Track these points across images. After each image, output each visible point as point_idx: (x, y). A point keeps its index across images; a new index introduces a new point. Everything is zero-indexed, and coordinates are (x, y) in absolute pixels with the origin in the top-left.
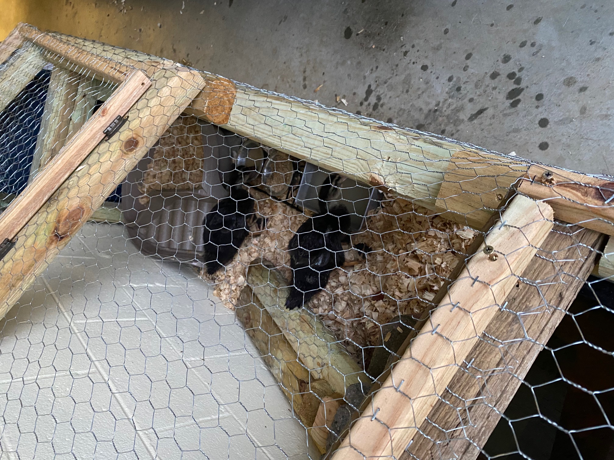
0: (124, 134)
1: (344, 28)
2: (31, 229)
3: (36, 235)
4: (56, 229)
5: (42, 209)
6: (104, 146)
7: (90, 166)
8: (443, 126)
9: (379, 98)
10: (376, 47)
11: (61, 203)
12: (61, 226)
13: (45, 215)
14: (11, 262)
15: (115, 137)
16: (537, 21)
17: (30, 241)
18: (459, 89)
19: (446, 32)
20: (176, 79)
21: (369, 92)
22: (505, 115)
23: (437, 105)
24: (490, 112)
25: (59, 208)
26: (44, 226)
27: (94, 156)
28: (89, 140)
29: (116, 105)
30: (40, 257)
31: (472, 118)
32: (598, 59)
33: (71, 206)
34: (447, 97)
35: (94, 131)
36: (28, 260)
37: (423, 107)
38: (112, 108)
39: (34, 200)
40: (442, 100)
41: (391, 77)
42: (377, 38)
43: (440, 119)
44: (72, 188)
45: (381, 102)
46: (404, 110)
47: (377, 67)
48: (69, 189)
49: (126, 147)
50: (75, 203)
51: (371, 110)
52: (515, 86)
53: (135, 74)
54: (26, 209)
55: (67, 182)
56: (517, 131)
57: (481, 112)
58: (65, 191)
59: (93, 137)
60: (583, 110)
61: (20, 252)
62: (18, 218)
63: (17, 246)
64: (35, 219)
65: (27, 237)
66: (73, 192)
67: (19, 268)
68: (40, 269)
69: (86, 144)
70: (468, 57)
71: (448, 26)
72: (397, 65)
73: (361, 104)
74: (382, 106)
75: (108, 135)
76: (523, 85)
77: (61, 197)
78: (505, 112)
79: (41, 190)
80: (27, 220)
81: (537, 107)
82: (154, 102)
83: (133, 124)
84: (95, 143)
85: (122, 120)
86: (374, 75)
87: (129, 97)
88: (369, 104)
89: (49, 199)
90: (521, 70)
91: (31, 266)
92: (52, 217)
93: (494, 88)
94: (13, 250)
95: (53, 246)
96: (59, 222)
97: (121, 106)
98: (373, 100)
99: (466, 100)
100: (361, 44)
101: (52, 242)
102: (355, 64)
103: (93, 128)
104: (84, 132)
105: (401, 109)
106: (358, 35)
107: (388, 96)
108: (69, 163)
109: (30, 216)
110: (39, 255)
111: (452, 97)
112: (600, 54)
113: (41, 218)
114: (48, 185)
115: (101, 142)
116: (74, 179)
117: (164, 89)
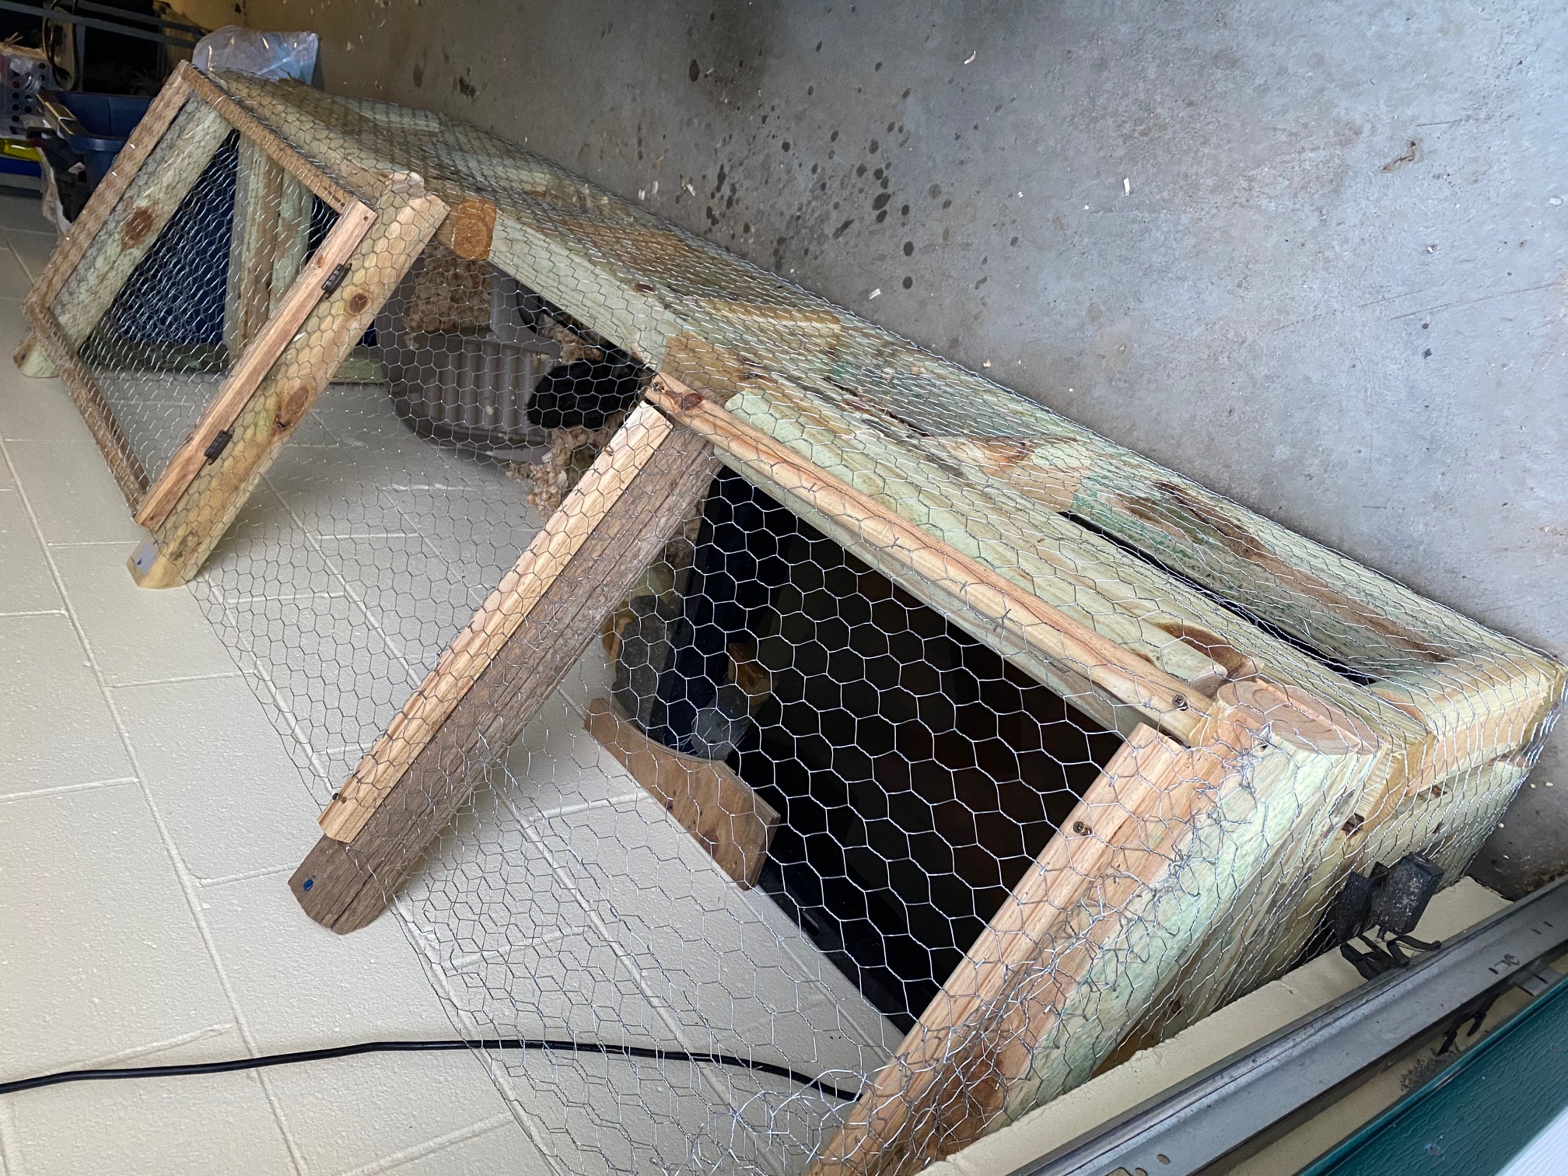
0: (347, 291)
1: (689, 61)
2: (249, 418)
3: (256, 425)
4: (278, 416)
5: (259, 392)
6: (324, 306)
7: (309, 334)
8: (806, 243)
9: (733, 189)
10: (729, 102)
11: (280, 383)
12: (283, 413)
13: (262, 399)
14: (231, 459)
15: (336, 295)
16: (906, 95)
17: (250, 433)
18: (823, 187)
19: (810, 92)
20: (408, 209)
21: (721, 177)
22: (872, 233)
23: (800, 209)
24: (856, 226)
25: (278, 390)
26: (264, 414)
27: (314, 321)
28: (305, 300)
29: (333, 250)
30: (263, 452)
31: (837, 234)
32: (962, 162)
33: (293, 387)
34: (811, 198)
35: (310, 287)
36: (251, 454)
37: (784, 209)
38: (330, 255)
39: (248, 381)
40: (805, 202)
41: (747, 157)
42: (730, 86)
43: (803, 231)
44: (292, 364)
45: (737, 196)
46: (763, 213)
47: (730, 137)
48: (287, 366)
49: (351, 308)
50: (297, 384)
51: (724, 207)
52: (881, 191)
53: (353, 207)
54: (239, 393)
55: (284, 355)
56: (882, 258)
57: (846, 225)
58: (283, 369)
59: (310, 295)
60: (946, 235)
61: (240, 446)
62: (232, 404)
63: (235, 438)
64: (251, 405)
65: (246, 428)
66: (293, 370)
67: (241, 467)
68: (265, 466)
69: (302, 306)
70: (834, 137)
71: (813, 84)
72: (754, 138)
73: (713, 196)
74: (738, 201)
75: (329, 290)
76: (889, 191)
77: (279, 376)
78: (871, 228)
79: (255, 369)
80: (242, 406)
81: (903, 224)
82: (381, 245)
83: (358, 277)
84: (313, 302)
85: (343, 271)
86: (728, 149)
87: (349, 239)
88: (722, 198)
89: (265, 379)
90: (888, 166)
91: (254, 463)
92: (271, 403)
93: (861, 191)
94: (230, 445)
95: (276, 439)
96: (279, 408)
97: (341, 251)
98: (726, 190)
99: (831, 206)
100: (711, 93)
101: (274, 434)
102: (703, 126)
103: (308, 285)
104: (298, 291)
105: (759, 211)
106: (706, 76)
107: (744, 188)
108: (284, 332)
109: (245, 401)
110: (262, 449)
111: (815, 198)
112: (963, 155)
113: (259, 403)
114: (262, 362)
115: (321, 300)
116: (292, 352)
117: (393, 225)
